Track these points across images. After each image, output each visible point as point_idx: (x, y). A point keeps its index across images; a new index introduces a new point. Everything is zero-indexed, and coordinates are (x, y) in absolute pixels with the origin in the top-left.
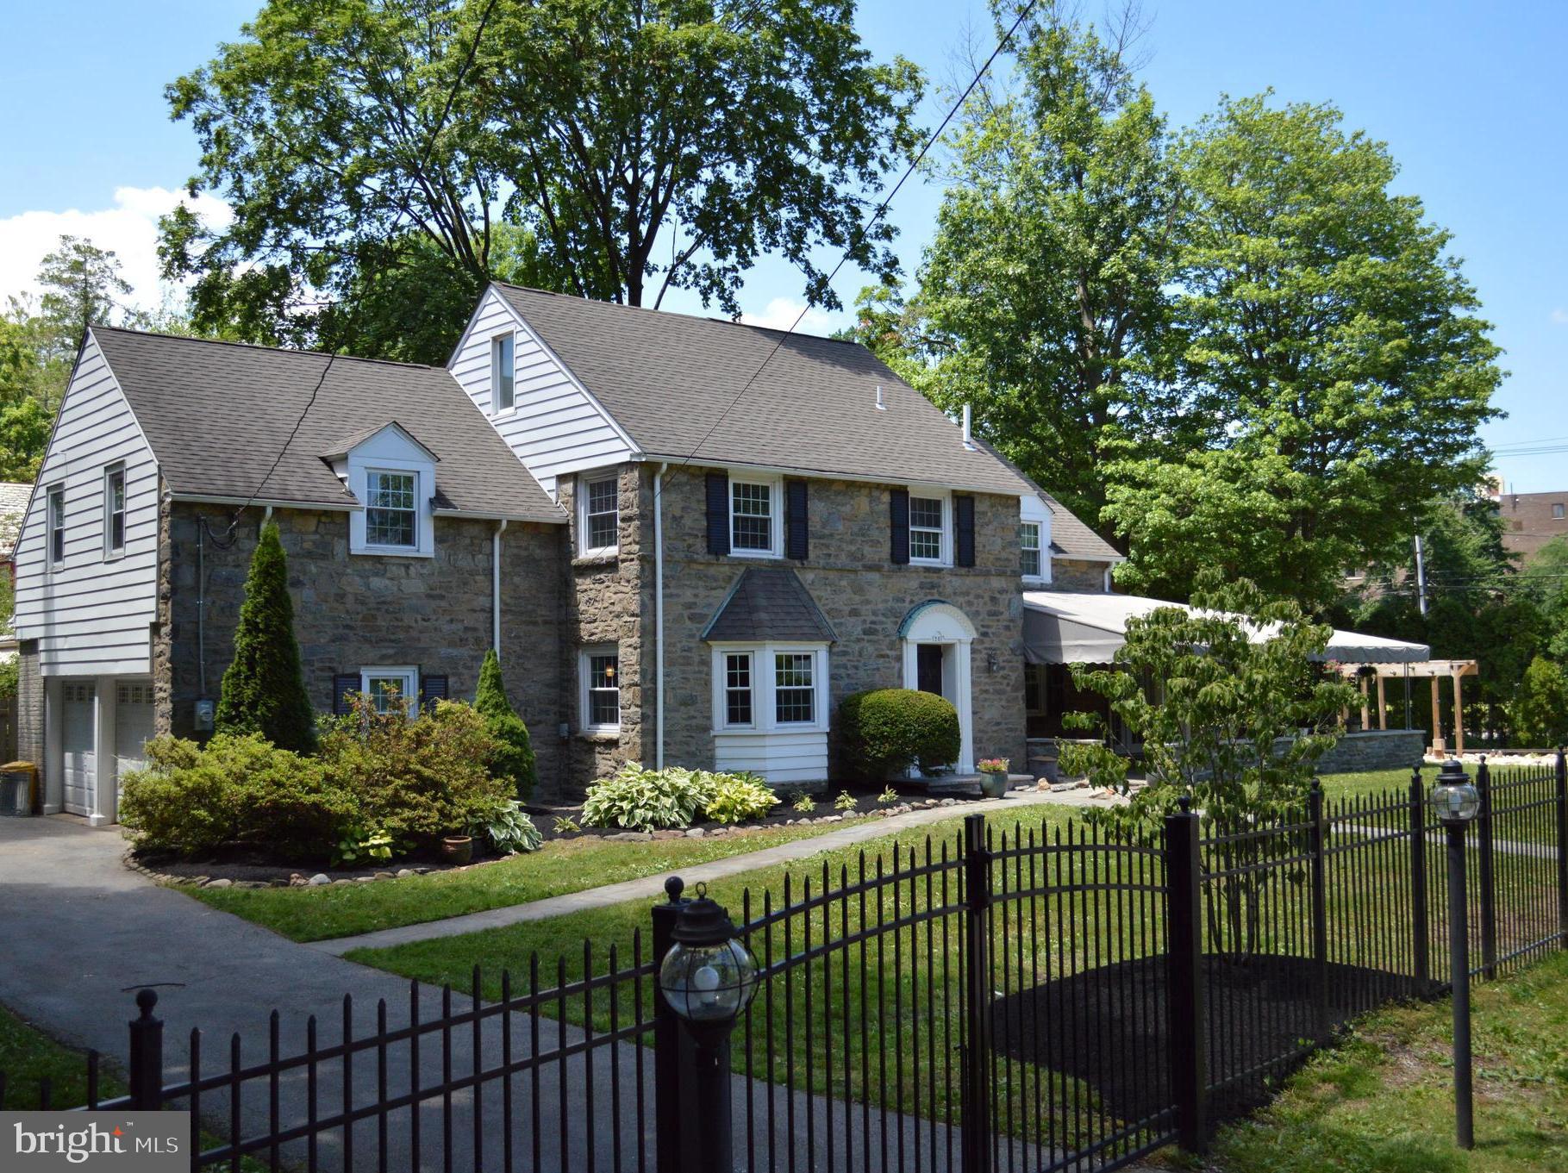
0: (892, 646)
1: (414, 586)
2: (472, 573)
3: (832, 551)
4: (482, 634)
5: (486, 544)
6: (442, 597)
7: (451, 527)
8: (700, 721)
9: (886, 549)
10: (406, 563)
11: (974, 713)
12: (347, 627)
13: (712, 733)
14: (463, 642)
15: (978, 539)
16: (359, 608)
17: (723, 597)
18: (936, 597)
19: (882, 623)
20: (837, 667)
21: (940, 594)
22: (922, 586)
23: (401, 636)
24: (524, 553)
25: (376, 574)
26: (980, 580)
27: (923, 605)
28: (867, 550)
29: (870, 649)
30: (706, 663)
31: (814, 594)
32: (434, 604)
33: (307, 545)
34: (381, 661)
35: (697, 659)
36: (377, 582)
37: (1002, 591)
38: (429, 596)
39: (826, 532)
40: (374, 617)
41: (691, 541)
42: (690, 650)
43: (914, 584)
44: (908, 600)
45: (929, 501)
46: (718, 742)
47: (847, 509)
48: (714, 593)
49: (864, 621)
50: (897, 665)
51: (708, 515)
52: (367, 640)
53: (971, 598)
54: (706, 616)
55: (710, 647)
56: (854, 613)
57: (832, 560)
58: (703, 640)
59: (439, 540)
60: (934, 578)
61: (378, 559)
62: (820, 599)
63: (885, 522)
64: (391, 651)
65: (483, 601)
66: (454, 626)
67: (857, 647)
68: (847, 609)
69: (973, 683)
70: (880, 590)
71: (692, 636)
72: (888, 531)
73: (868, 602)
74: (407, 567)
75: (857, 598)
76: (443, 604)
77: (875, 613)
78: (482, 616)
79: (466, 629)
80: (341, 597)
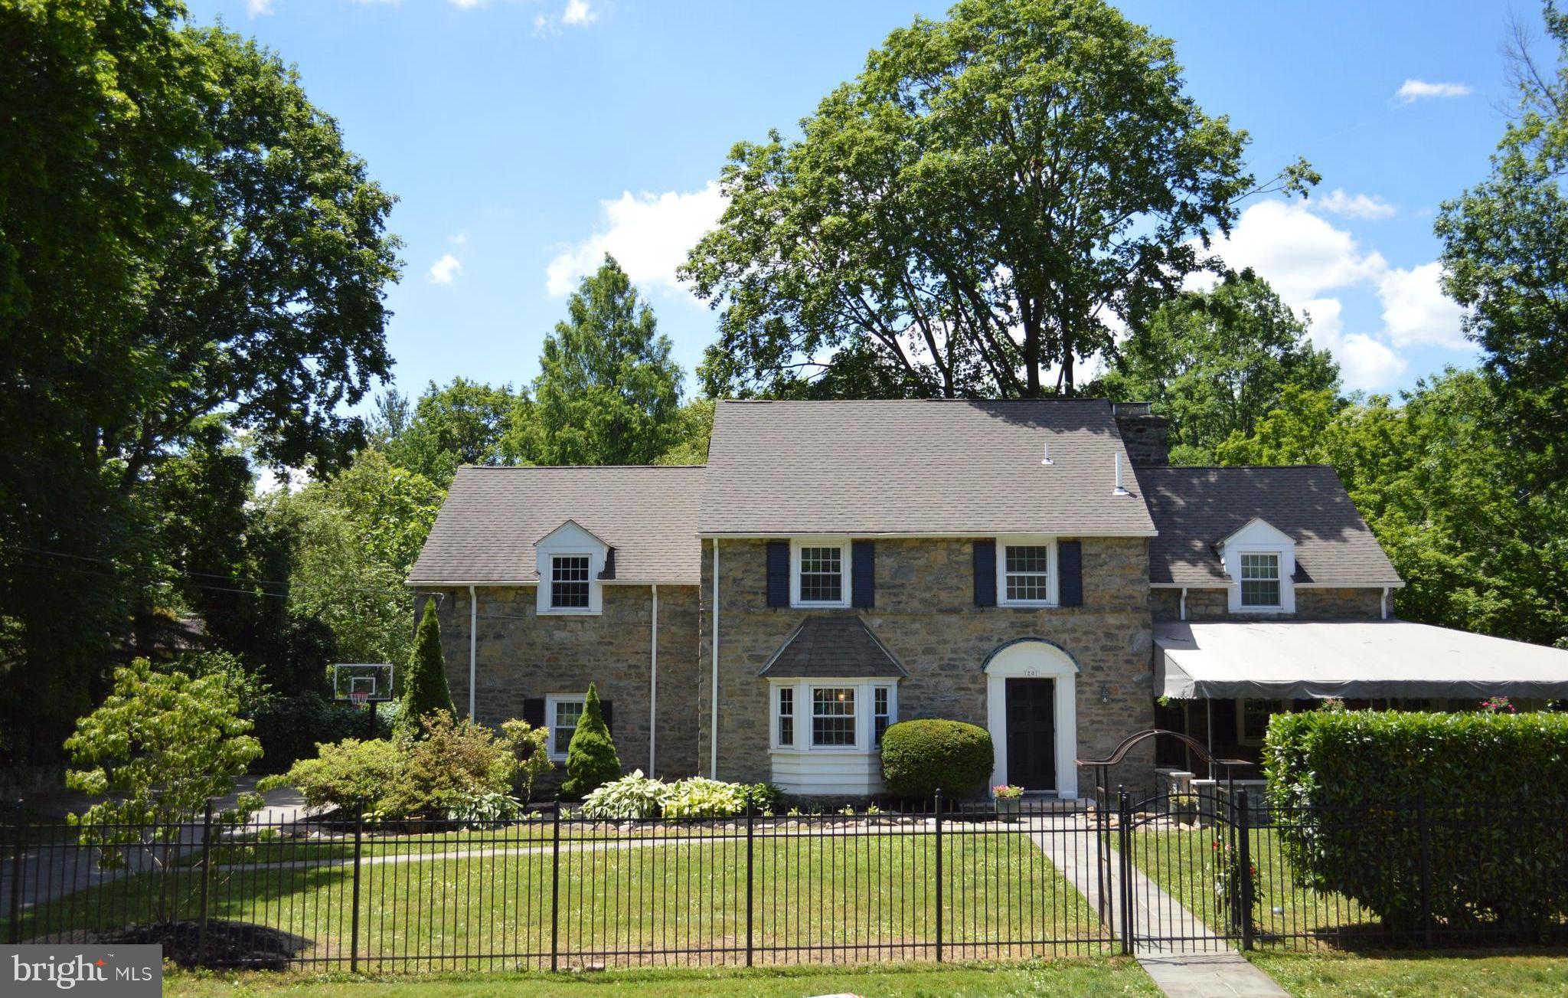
0: (974, 680)
1: (589, 636)
2: (635, 625)
3: (903, 598)
4: (643, 670)
5: (647, 603)
6: (611, 643)
7: (617, 594)
8: (758, 741)
9: (968, 594)
10: (582, 620)
11: (1080, 742)
12: (535, 666)
13: (769, 751)
14: (628, 676)
15: (1086, 581)
16: (546, 653)
17: (782, 642)
18: (1032, 635)
19: (963, 659)
20: (909, 698)
21: (1036, 632)
22: (1013, 625)
23: (577, 672)
24: (681, 609)
25: (558, 628)
26: (1090, 618)
27: (1014, 642)
28: (943, 596)
29: (948, 682)
30: (766, 695)
31: (880, 636)
32: (602, 648)
33: (507, 610)
34: (562, 689)
35: (755, 691)
36: (559, 635)
37: (1121, 627)
38: (600, 643)
39: (896, 582)
40: (557, 659)
41: (751, 597)
42: (748, 684)
43: (1003, 624)
44: (995, 638)
45: (1031, 549)
46: (774, 759)
47: (921, 562)
48: (772, 639)
49: (942, 659)
50: (981, 698)
51: (769, 575)
52: (550, 675)
53: (1078, 634)
54: (765, 657)
55: (768, 683)
56: (928, 651)
57: (902, 606)
58: (764, 675)
59: (607, 601)
60: (1030, 617)
61: (559, 618)
62: (888, 640)
63: (968, 571)
64: (568, 683)
65: (642, 646)
66: (619, 665)
67: (933, 681)
68: (920, 649)
69: (1078, 714)
70: (961, 633)
71: (751, 673)
72: (971, 580)
73: (945, 642)
74: (582, 622)
75: (933, 639)
76: (610, 648)
77: (954, 651)
78: (643, 657)
79: (630, 667)
80: (532, 645)
